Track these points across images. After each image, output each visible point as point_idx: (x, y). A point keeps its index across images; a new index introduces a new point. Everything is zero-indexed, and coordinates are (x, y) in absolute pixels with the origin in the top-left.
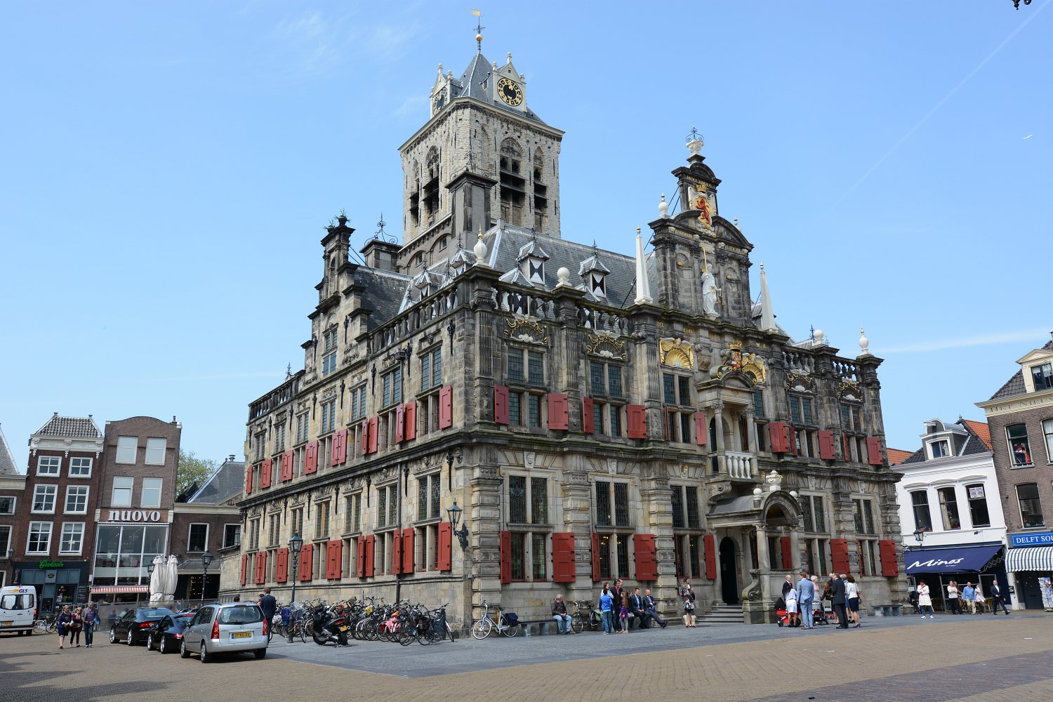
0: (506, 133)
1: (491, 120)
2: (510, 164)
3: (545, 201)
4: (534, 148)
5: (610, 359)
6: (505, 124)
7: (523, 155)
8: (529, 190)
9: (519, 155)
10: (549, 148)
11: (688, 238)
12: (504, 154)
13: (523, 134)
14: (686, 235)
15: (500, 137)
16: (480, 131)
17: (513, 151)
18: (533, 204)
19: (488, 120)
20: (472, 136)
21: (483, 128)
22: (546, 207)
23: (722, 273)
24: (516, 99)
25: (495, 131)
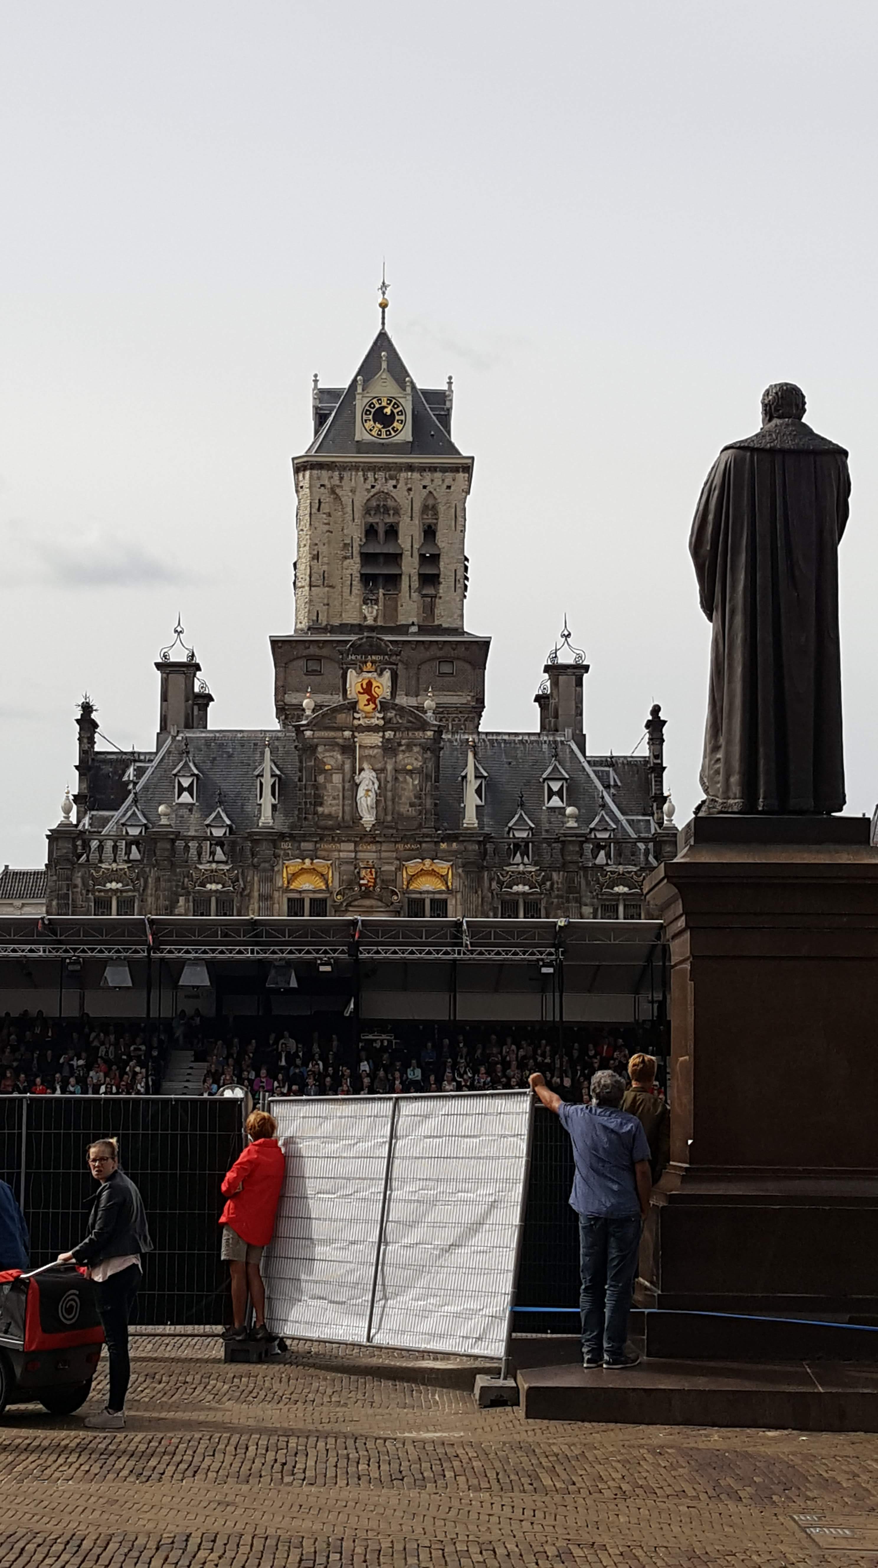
0: (373, 487)
1: (346, 475)
2: (381, 531)
3: (438, 576)
4: (419, 497)
5: (216, 891)
6: (370, 475)
7: (402, 512)
8: (410, 567)
9: (397, 512)
10: (449, 487)
11: (335, 738)
12: (371, 520)
13: (402, 481)
14: (332, 734)
15: (361, 498)
16: (327, 498)
17: (387, 510)
18: (415, 584)
19: (341, 479)
20: (314, 510)
21: (333, 492)
22: (439, 583)
23: (389, 767)
24: (395, 424)
25: (353, 491)
